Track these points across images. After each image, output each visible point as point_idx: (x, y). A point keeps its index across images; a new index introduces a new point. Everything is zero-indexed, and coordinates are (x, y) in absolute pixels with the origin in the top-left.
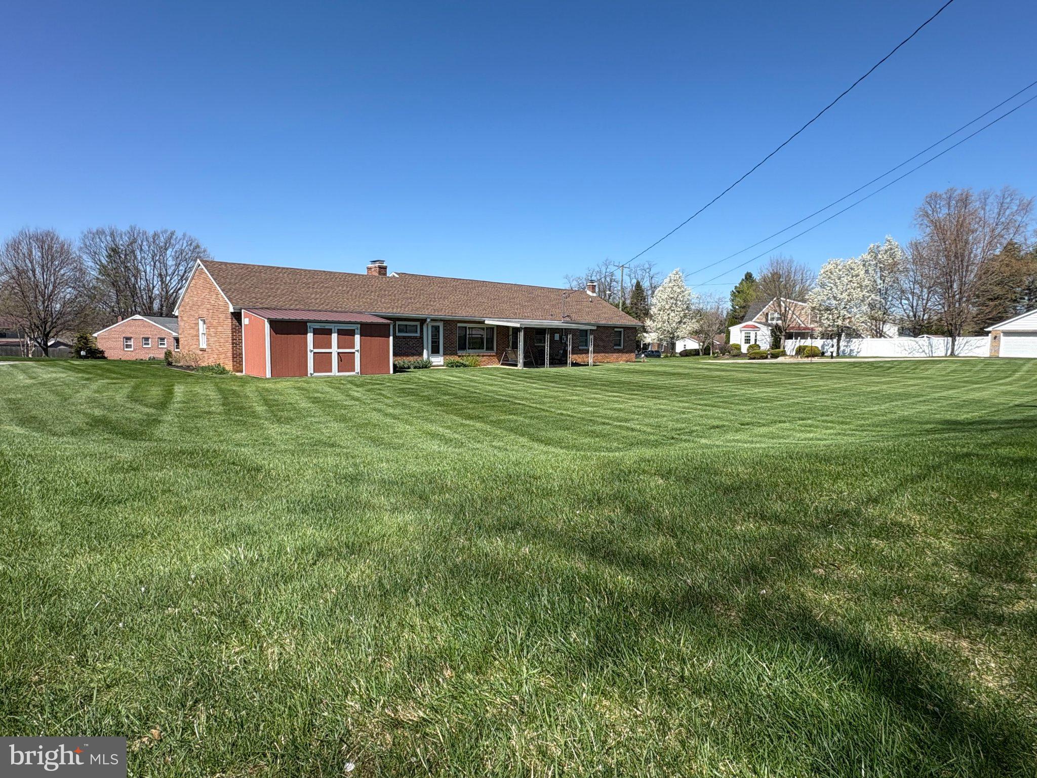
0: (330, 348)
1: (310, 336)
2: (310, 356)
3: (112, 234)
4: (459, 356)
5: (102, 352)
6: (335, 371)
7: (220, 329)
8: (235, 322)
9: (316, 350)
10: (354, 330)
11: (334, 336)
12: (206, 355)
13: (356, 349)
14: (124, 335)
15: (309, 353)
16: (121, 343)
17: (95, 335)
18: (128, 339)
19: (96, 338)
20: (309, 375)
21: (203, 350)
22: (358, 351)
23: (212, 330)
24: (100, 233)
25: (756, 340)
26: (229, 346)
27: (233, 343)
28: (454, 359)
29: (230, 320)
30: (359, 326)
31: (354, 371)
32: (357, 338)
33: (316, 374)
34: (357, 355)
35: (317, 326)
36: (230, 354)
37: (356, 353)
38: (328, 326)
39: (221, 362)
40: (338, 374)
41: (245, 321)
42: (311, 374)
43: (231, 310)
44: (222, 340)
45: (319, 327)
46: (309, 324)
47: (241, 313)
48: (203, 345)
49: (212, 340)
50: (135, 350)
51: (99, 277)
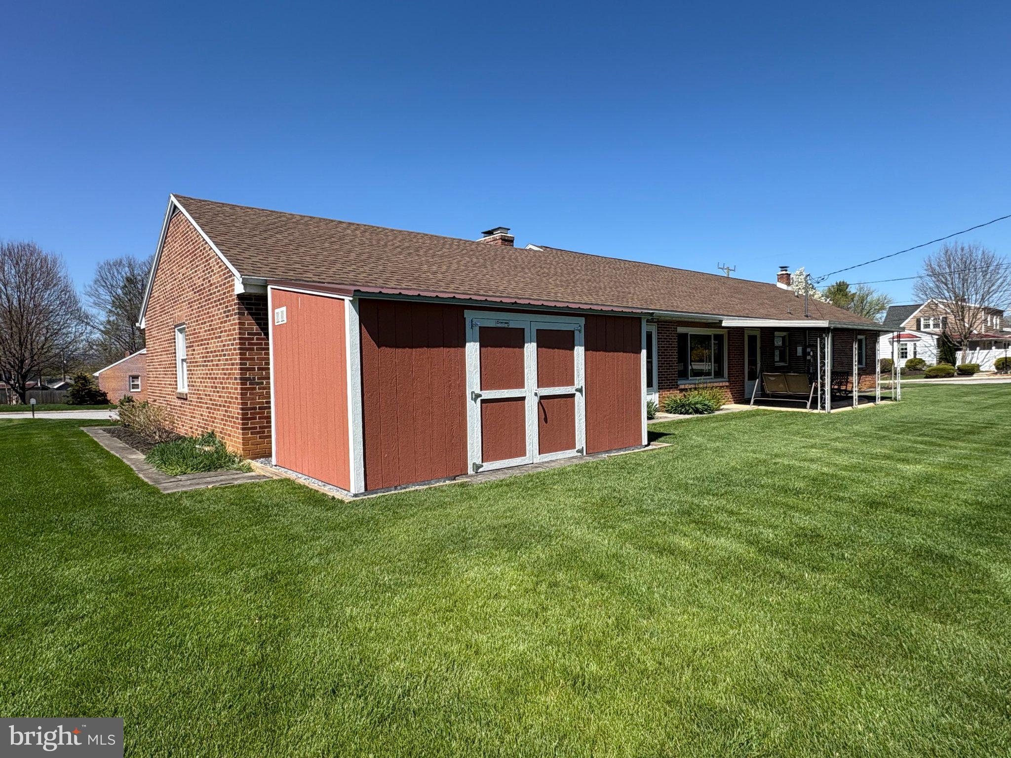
0: (521, 384)
1: (472, 350)
2: (473, 411)
3: (130, 265)
4: (681, 390)
5: (105, 394)
6: (532, 453)
7: (214, 345)
8: (249, 321)
9: (488, 394)
10: (573, 332)
11: (530, 350)
12: (187, 409)
13: (577, 386)
14: (130, 374)
15: (470, 402)
16: (126, 382)
17: (97, 374)
18: (135, 377)
19: (97, 378)
20: (470, 471)
21: (182, 398)
22: (580, 390)
23: (199, 350)
24: (119, 263)
25: (915, 353)
26: (234, 388)
27: (244, 381)
28: (677, 396)
29: (235, 319)
30: (582, 321)
31: (573, 446)
32: (579, 352)
33: (488, 466)
34: (580, 401)
35: (490, 320)
36: (236, 410)
37: (578, 394)
38: (515, 321)
39: (218, 427)
40: (538, 459)
41: (277, 315)
42: (477, 467)
43: (239, 289)
44: (218, 373)
45: (492, 324)
46: (468, 315)
47: (265, 298)
48: (183, 387)
49: (200, 372)
50: (142, 390)
51: (113, 309)
